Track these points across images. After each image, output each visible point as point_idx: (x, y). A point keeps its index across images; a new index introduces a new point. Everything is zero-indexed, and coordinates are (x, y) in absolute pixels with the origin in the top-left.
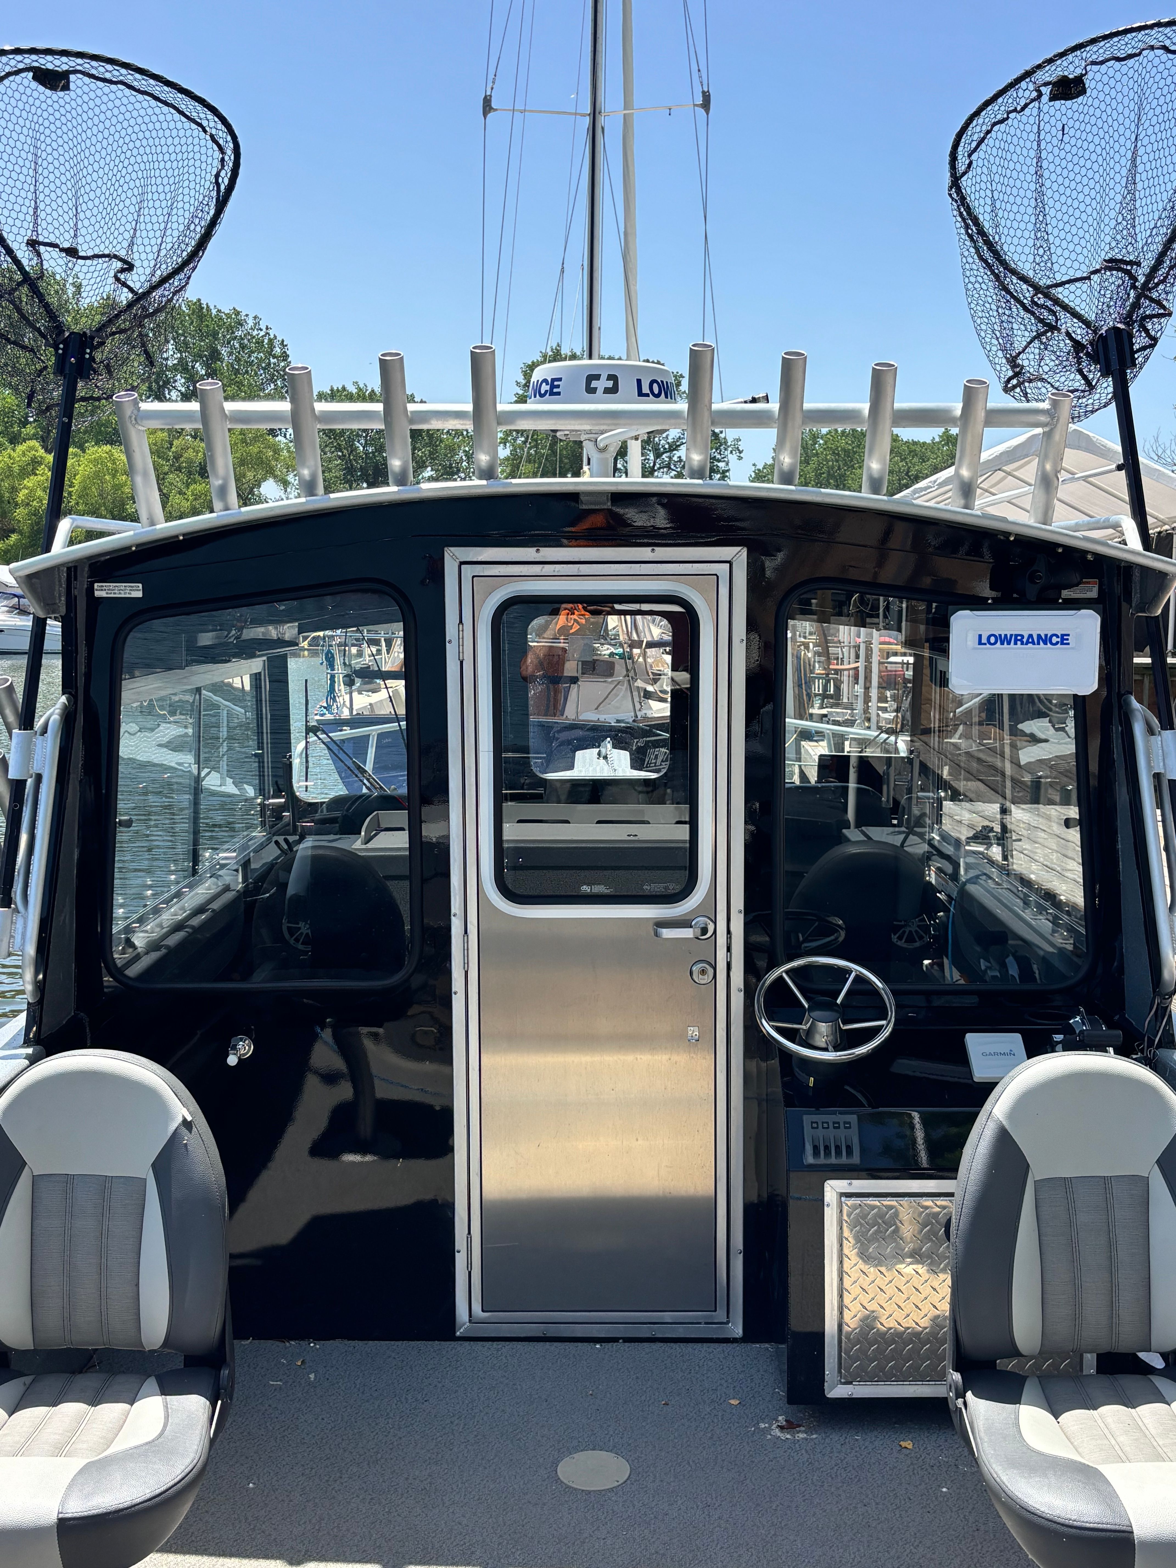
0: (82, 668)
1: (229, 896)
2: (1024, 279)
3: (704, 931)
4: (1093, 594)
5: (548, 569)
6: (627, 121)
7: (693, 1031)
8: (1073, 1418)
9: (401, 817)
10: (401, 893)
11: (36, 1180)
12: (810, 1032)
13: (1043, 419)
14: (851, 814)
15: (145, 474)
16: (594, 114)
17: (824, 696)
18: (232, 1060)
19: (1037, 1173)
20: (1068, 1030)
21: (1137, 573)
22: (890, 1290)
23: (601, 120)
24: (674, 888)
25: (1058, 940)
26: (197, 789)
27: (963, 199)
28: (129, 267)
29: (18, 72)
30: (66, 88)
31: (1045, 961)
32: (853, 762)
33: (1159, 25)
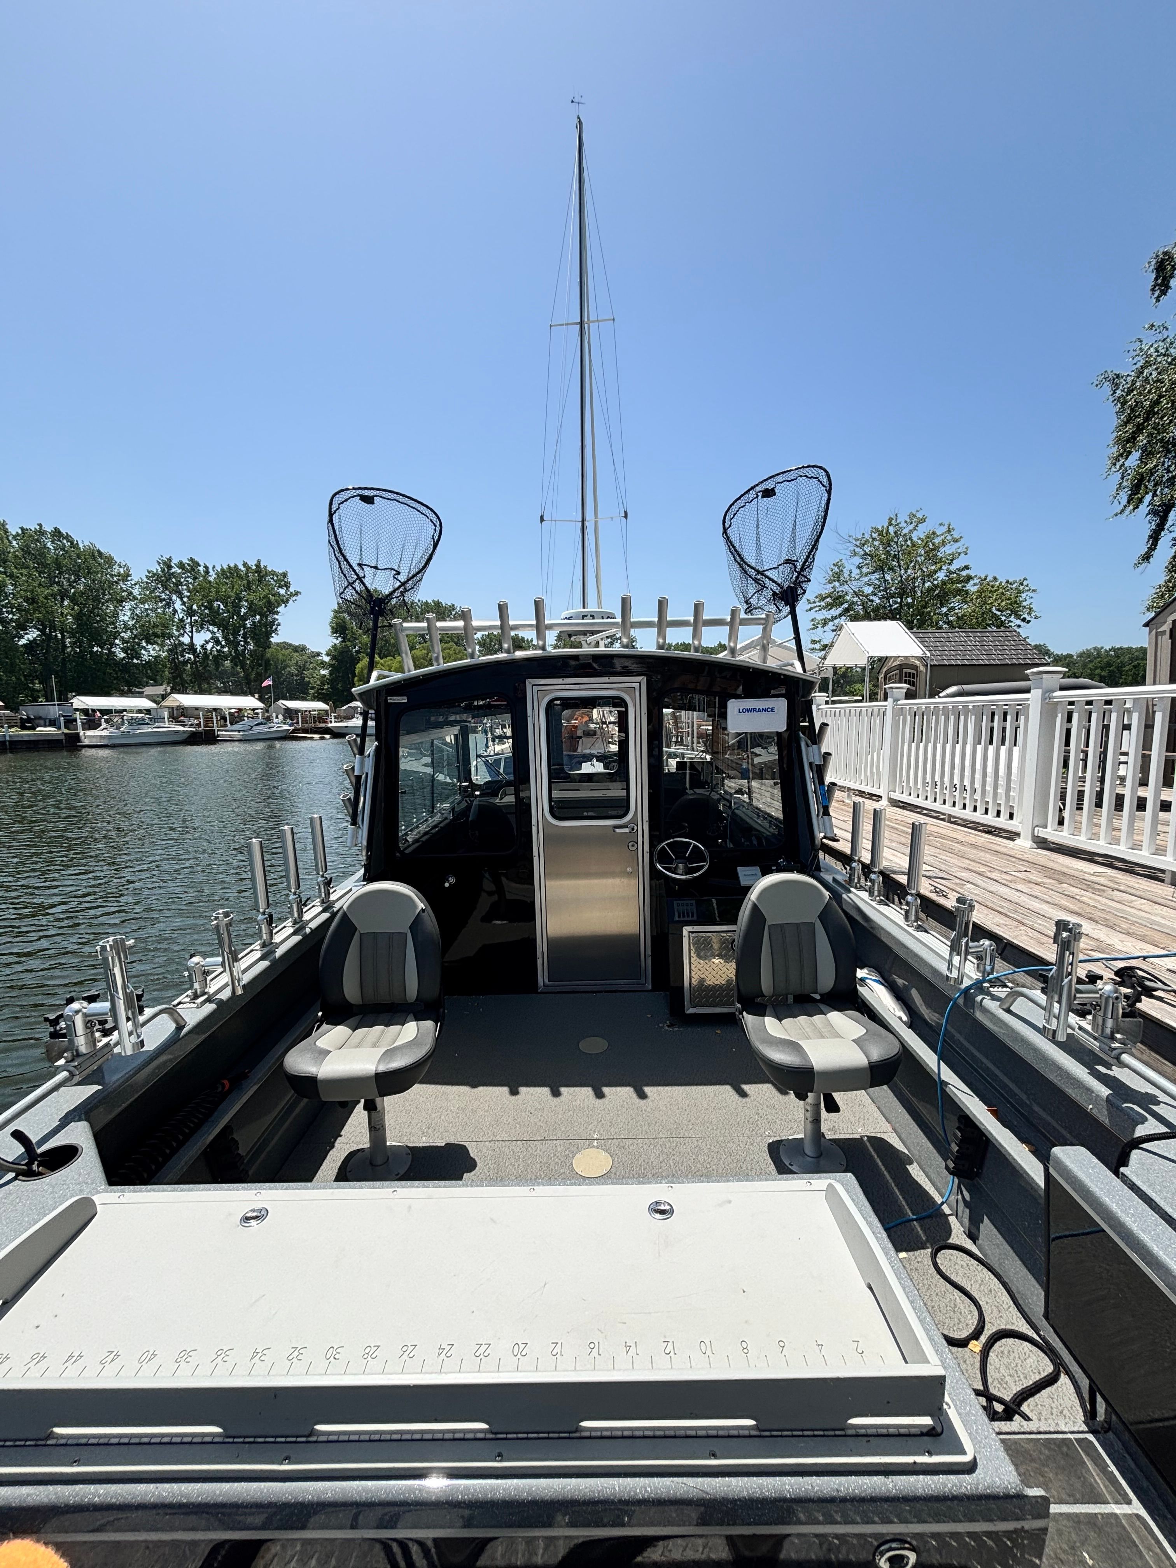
0: (383, 730)
1: (447, 821)
2: (753, 568)
3: (633, 829)
4: (784, 692)
5: (568, 687)
6: (596, 523)
7: (629, 869)
8: (787, 1021)
9: (512, 790)
10: (512, 819)
11: (361, 934)
12: (676, 868)
13: (763, 622)
14: (688, 786)
15: (406, 653)
16: (583, 521)
17: (676, 742)
18: (447, 885)
19: (769, 922)
20: (778, 865)
21: (801, 683)
22: (710, 970)
23: (586, 523)
24: (621, 812)
25: (771, 830)
26: (433, 779)
27: (728, 538)
28: (398, 573)
29: (354, 497)
30: (373, 503)
31: (767, 838)
32: (688, 765)
33: (803, 467)
